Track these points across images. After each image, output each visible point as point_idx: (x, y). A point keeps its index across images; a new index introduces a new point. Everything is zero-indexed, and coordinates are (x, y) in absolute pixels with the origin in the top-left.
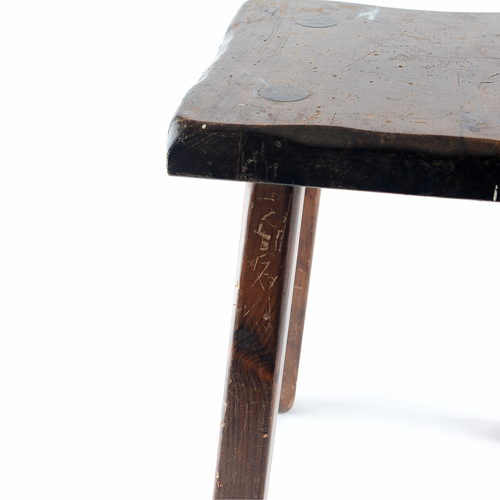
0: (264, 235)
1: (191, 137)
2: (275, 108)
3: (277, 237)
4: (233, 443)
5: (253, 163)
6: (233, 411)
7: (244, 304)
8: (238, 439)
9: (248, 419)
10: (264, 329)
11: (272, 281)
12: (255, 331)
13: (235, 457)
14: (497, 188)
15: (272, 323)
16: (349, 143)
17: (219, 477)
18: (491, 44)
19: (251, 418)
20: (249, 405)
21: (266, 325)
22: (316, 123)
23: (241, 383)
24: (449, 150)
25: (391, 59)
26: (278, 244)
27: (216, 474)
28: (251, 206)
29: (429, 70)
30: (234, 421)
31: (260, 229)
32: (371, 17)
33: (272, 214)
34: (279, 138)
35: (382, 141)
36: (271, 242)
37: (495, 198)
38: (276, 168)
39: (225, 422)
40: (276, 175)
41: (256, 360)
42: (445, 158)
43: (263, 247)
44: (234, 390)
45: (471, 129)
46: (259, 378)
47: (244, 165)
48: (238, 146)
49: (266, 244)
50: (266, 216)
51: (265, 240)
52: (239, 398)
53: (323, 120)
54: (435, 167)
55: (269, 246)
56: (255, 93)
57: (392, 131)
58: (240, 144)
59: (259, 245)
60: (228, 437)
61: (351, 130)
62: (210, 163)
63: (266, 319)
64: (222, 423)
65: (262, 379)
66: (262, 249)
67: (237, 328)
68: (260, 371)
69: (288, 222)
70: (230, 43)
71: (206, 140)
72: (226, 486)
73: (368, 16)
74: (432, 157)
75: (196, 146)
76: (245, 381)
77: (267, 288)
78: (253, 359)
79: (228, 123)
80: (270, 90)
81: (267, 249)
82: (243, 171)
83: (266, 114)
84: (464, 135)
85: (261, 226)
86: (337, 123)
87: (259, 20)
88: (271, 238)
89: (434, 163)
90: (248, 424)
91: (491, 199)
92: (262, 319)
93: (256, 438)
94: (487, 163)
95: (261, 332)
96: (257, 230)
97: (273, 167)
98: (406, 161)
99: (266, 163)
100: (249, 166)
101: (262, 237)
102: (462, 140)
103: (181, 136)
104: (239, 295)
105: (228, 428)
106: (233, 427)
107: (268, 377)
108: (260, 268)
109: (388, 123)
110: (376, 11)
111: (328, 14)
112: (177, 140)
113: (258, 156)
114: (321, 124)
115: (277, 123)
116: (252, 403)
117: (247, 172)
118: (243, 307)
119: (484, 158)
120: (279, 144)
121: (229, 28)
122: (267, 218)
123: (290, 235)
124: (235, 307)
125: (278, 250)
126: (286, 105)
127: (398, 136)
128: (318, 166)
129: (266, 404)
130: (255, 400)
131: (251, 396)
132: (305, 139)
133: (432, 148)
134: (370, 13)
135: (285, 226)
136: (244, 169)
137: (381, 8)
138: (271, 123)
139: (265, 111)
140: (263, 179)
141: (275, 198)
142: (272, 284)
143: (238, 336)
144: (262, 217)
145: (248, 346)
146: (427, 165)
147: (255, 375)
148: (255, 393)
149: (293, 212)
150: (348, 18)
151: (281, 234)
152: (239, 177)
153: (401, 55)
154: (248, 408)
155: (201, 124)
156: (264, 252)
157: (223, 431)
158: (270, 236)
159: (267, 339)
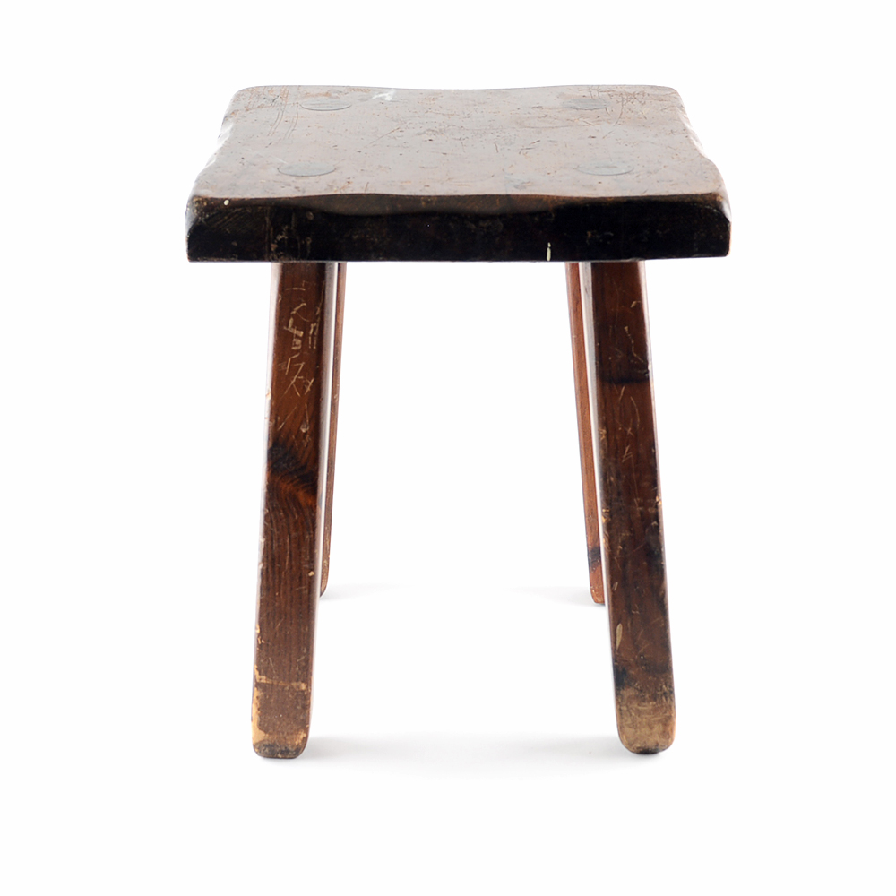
0: (295, 332)
1: (213, 216)
2: (300, 183)
3: (311, 332)
4: (274, 586)
5: (283, 239)
6: (272, 547)
7: (277, 415)
8: (280, 582)
9: (290, 555)
10: (302, 444)
11: (308, 384)
12: (292, 447)
13: (277, 604)
14: (549, 245)
15: (311, 435)
16: (387, 209)
17: (261, 631)
18: (528, 115)
19: (293, 554)
20: (290, 538)
21: (304, 438)
22: (349, 191)
23: (280, 512)
24: (495, 208)
25: (419, 134)
26: (312, 341)
27: (256, 628)
28: (278, 298)
29: (464, 141)
30: (273, 560)
31: (290, 325)
32: (388, 98)
33: (304, 306)
34: (310, 209)
35: (423, 204)
36: (304, 339)
37: (549, 257)
38: (309, 243)
39: (263, 561)
40: (309, 251)
41: (295, 482)
42: (492, 217)
43: (295, 345)
44: (271, 521)
45: (516, 187)
46: (299, 504)
47: (274, 243)
48: (265, 221)
49: (299, 342)
50: (297, 308)
51: (297, 337)
52: (278, 530)
53: (356, 189)
54: (482, 227)
55: (302, 343)
56: (274, 171)
57: (432, 194)
58: (267, 219)
59: (291, 344)
60: (267, 580)
61: (388, 195)
62: (235, 244)
63: (304, 431)
64: (259, 564)
65: (303, 504)
66: (294, 348)
67: (271, 445)
68: (301, 494)
69: (322, 313)
70: (232, 129)
71: (229, 218)
72: (268, 641)
73: (385, 97)
74: (477, 218)
75: (219, 225)
76: (284, 509)
77: (302, 394)
78: (292, 482)
79: (253, 197)
80: (290, 167)
81: (300, 347)
82: (273, 249)
83: (292, 188)
84: (510, 193)
85: (291, 321)
86: (371, 191)
87: (259, 107)
88: (304, 334)
89: (481, 224)
90: (290, 560)
91: (545, 259)
92: (299, 431)
93: (300, 578)
94: (537, 219)
95: (299, 447)
96: (287, 326)
97: (306, 243)
98: (450, 224)
99: (298, 238)
100: (279, 243)
101: (293, 334)
102: (508, 198)
103: (201, 215)
104: (271, 405)
105: (267, 569)
106: (273, 567)
107: (310, 502)
108: (293, 370)
109: (427, 188)
110: (392, 93)
111: (337, 97)
112: (197, 219)
113: (289, 231)
114: (355, 192)
115: (306, 194)
116: (294, 534)
117: (277, 250)
118: (276, 419)
119: (532, 214)
120: (311, 216)
121: (226, 117)
122: (298, 311)
123: (325, 329)
124: (267, 421)
125: (312, 347)
126: (312, 179)
127: (441, 199)
128: (355, 237)
129: (310, 534)
130: (296, 530)
131: (292, 527)
132: (339, 208)
133: (477, 208)
134: (386, 95)
135: (319, 319)
136: (274, 246)
137: (397, 89)
138: (299, 194)
139: (290, 185)
140: (296, 257)
141: (306, 286)
142: (308, 389)
143: (273, 455)
144: (292, 310)
145: (285, 465)
146: (473, 226)
147: (295, 499)
148: (296, 522)
149: (327, 301)
150: (362, 100)
151: (315, 328)
152: (268, 256)
153: (429, 130)
154: (290, 541)
155: (223, 200)
156: (297, 351)
157: (262, 574)
158: (302, 333)
159: (306, 455)
